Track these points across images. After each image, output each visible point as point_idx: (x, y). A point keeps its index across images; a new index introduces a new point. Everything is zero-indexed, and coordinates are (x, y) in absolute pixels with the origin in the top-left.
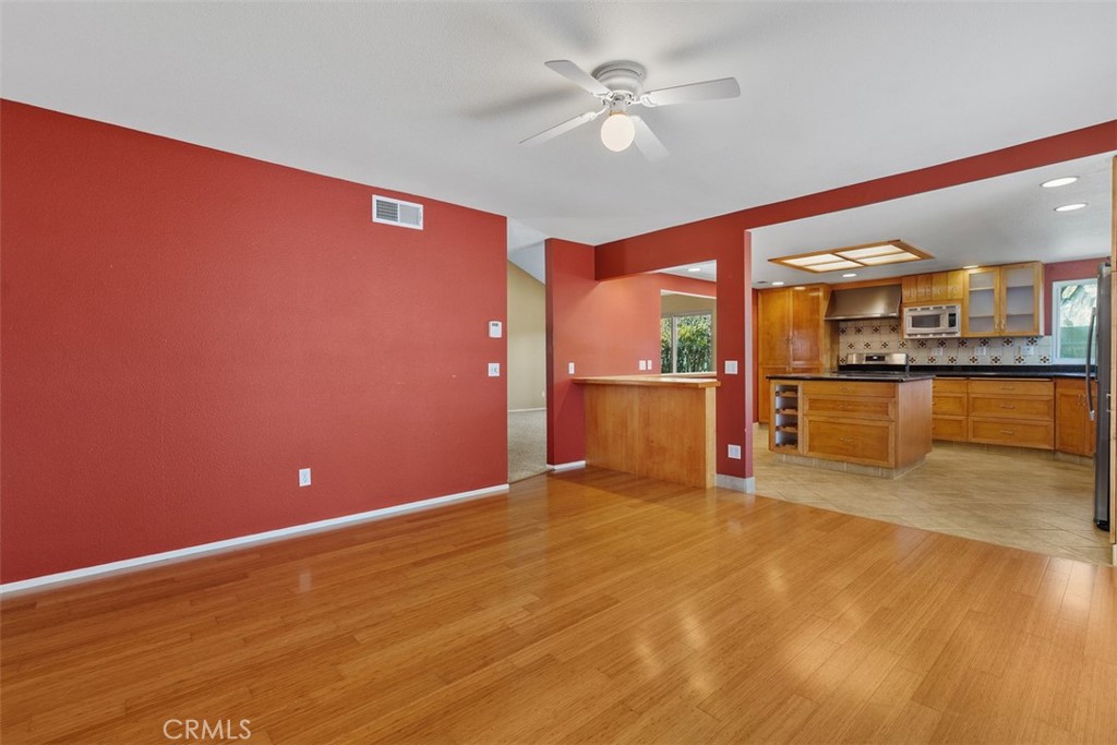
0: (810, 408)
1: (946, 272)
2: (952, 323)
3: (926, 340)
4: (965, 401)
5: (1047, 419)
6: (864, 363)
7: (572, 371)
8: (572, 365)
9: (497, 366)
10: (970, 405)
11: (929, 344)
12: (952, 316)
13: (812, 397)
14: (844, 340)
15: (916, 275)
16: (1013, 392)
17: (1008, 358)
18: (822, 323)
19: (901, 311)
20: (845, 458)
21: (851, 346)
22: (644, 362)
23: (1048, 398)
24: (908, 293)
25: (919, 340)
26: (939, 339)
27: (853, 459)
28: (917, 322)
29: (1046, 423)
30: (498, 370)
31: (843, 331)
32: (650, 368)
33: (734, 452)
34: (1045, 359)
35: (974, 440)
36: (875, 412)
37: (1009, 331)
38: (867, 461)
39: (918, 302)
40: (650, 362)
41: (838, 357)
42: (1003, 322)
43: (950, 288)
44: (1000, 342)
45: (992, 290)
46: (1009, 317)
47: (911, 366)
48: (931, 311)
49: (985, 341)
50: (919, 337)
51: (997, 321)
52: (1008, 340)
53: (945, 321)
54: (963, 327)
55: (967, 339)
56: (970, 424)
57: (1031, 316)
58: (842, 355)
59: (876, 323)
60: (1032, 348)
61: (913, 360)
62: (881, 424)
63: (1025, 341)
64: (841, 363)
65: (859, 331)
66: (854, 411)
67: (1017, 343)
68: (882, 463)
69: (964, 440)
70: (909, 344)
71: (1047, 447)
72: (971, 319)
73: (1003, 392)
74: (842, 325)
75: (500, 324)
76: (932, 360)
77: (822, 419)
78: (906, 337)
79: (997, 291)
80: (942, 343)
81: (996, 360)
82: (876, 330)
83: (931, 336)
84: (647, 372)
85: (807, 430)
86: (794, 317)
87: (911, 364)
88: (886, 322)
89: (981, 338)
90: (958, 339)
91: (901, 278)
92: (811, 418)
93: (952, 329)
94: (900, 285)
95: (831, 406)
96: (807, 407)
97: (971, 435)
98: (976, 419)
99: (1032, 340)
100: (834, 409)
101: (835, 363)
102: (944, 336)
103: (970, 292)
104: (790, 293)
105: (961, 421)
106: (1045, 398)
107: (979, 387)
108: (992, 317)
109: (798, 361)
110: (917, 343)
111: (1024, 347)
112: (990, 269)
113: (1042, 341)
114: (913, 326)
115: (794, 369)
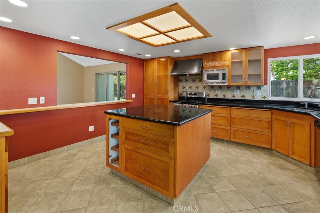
1: (222, 52)
2: (224, 78)
3: (214, 86)
4: (229, 119)
5: (268, 131)
6: (189, 96)
10: (231, 121)
11: (215, 88)
12: (224, 74)
14: (181, 85)
15: (209, 54)
16: (252, 116)
17: (248, 96)
18: (169, 77)
19: (202, 71)
21: (184, 88)
23: (269, 120)
26: (219, 86)
28: (209, 77)
29: (267, 134)
31: (181, 81)
34: (264, 97)
35: (234, 140)
37: (249, 83)
39: (209, 67)
41: (179, 93)
42: (247, 77)
43: (223, 60)
44: (245, 88)
45: (242, 61)
46: (249, 75)
48: (215, 72)
49: (238, 87)
50: (210, 84)
51: (244, 77)
52: (248, 87)
53: (221, 76)
54: (229, 80)
55: (231, 86)
56: (232, 131)
57: (260, 75)
58: (180, 92)
59: (194, 77)
60: (259, 91)
61: (208, 95)
63: (256, 88)
64: (180, 96)
65: (187, 81)
67: (252, 89)
69: (229, 140)
70: (207, 88)
71: (268, 147)
72: (232, 76)
73: (248, 115)
74: (181, 78)
76: (216, 95)
78: (205, 84)
79: (243, 62)
80: (220, 87)
81: (243, 97)
82: (194, 80)
83: (215, 84)
87: (208, 97)
88: (197, 76)
89: (236, 86)
90: (227, 86)
91: (202, 55)
93: (224, 81)
94: (202, 58)
97: (232, 137)
98: (234, 129)
99: (259, 87)
101: (177, 95)
102: (220, 84)
103: (232, 62)
104: (156, 61)
105: (227, 130)
106: (266, 120)
107: (237, 112)
108: (242, 75)
109: (159, 94)
110: (210, 87)
111: (255, 91)
112: (241, 51)
113: (263, 88)
114: (207, 79)
115: (158, 98)
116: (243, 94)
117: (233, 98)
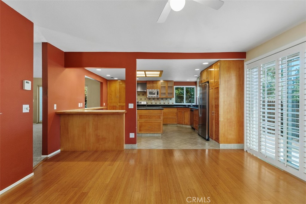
0: (140, 118)
1: (156, 81)
2: (158, 94)
3: (155, 98)
5: (176, 117)
7: (55, 108)
8: (55, 105)
9: (28, 106)
11: (151, 99)
12: (158, 92)
13: (140, 115)
15: (150, 81)
16: (170, 111)
17: (166, 103)
19: (147, 90)
20: (150, 132)
22: (80, 104)
24: (148, 85)
25: (153, 98)
27: (152, 132)
30: (29, 109)
32: (82, 106)
33: (132, 135)
34: (173, 103)
36: (157, 118)
37: (168, 96)
38: (155, 132)
39: (150, 88)
40: (82, 104)
43: (157, 85)
44: (165, 99)
45: (165, 87)
46: (168, 93)
47: (147, 105)
49: (162, 99)
50: (153, 97)
51: (166, 94)
52: (166, 99)
53: (156, 94)
54: (160, 95)
55: (160, 98)
57: (172, 93)
59: (139, 93)
60: (171, 101)
61: (148, 103)
62: (159, 121)
63: (170, 99)
66: (152, 118)
68: (159, 132)
71: (176, 123)
72: (161, 93)
73: (169, 111)
75: (30, 82)
76: (152, 103)
77: (143, 121)
78: (148, 97)
79: (166, 87)
80: (154, 99)
81: (164, 103)
82: (143, 95)
84: (81, 108)
85: (139, 125)
86: (119, 90)
88: (141, 93)
90: (157, 98)
91: (146, 81)
92: (140, 121)
93: (157, 96)
94: (146, 83)
95: (146, 117)
96: (139, 118)
100: (146, 118)
103: (161, 86)
104: (118, 82)
106: (175, 112)
108: (165, 93)
109: (120, 103)
110: (148, 99)
111: (169, 100)
112: (165, 81)
113: (172, 99)
114: (149, 94)
115: (119, 106)
116: (164, 102)
117: (160, 104)
